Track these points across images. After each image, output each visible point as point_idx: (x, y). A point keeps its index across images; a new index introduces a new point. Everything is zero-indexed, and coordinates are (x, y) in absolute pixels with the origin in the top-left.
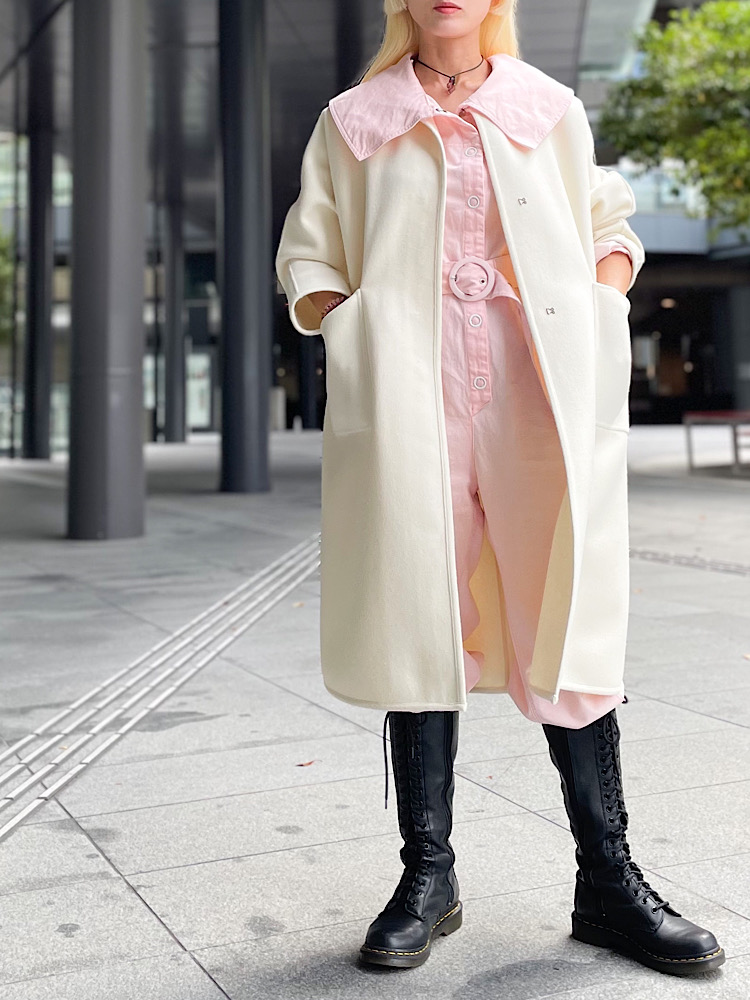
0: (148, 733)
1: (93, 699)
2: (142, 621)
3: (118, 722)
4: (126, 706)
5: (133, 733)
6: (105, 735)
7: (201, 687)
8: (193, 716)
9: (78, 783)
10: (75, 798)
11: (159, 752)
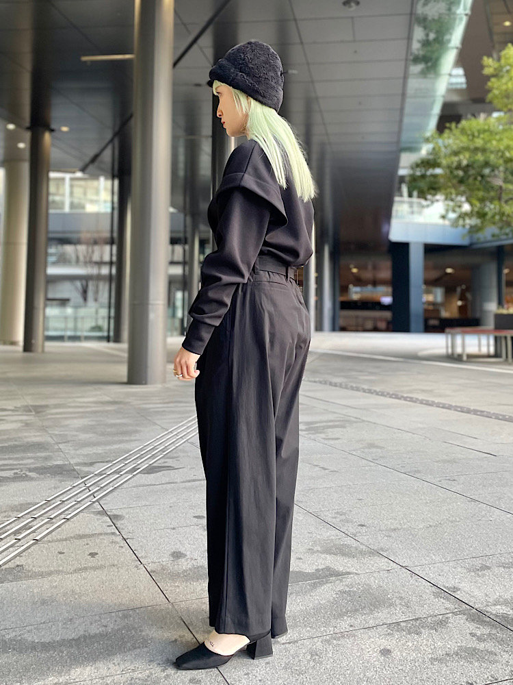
0: (146, 475)
1: (125, 459)
2: (155, 424)
3: (134, 469)
4: (139, 463)
5: (140, 475)
6: (127, 475)
7: (175, 455)
8: (169, 468)
9: (110, 496)
10: (107, 502)
11: (149, 483)
